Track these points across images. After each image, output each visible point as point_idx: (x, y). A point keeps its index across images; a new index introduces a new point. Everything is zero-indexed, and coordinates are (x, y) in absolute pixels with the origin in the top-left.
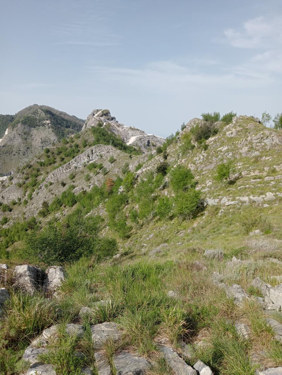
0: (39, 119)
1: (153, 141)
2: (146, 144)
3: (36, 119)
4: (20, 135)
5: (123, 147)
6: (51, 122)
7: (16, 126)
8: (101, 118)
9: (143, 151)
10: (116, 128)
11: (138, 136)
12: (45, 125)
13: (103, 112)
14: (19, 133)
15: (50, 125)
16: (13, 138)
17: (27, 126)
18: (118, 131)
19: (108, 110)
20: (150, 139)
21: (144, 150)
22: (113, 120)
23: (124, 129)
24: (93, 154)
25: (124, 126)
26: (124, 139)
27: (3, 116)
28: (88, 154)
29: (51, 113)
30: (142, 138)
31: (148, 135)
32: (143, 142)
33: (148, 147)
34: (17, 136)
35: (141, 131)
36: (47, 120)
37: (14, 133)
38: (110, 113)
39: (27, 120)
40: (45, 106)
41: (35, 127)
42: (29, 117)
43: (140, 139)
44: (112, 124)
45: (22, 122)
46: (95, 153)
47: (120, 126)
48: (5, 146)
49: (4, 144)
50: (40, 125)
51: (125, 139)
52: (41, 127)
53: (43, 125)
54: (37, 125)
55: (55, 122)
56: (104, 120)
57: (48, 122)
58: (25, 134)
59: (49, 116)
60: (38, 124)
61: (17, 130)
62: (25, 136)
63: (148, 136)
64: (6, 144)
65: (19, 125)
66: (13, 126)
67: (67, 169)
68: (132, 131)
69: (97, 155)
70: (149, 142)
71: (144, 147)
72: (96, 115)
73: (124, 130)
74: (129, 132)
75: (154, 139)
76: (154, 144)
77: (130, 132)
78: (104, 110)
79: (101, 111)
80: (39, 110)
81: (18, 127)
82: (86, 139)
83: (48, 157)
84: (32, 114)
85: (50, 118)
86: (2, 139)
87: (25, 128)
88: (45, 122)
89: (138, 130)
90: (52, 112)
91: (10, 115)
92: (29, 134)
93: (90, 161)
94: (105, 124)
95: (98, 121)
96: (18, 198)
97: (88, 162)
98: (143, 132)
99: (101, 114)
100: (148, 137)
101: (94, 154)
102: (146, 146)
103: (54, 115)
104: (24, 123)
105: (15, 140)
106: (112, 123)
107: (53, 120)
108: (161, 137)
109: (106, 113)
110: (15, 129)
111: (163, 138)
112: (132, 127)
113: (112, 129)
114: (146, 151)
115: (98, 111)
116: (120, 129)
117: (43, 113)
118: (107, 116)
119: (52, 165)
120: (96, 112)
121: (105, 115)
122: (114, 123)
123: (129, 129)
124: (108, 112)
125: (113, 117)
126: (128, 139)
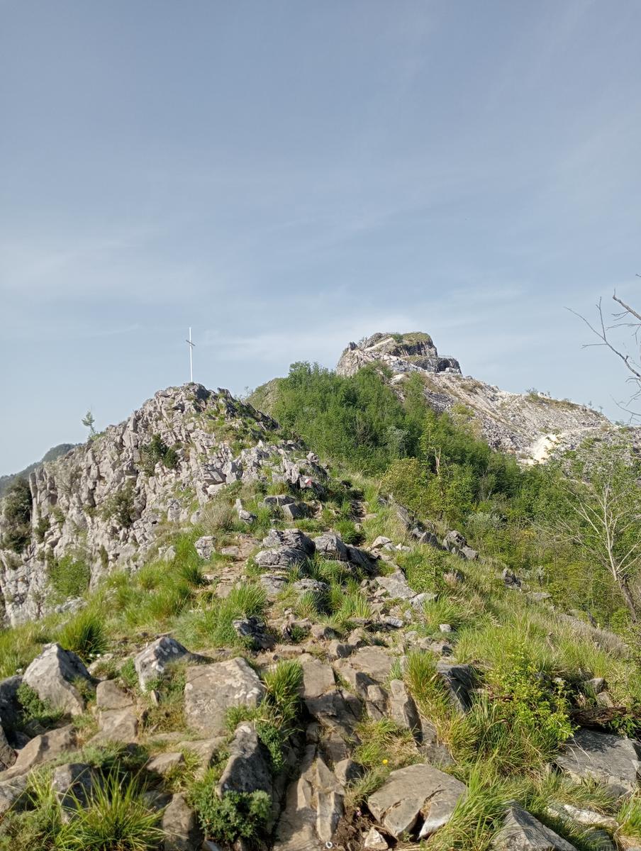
5: (492, 477)
8: (386, 358)
10: (457, 395)
11: (577, 431)
18: (468, 408)
19: (426, 335)
22: (447, 369)
23: (498, 403)
25: (498, 394)
26: (497, 443)
30: (599, 440)
35: (584, 410)
38: (431, 344)
44: (437, 381)
47: (478, 390)
51: (507, 441)
68: (540, 409)
72: (368, 351)
73: (502, 408)
74: (525, 413)
77: (533, 416)
78: (406, 335)
79: (390, 339)
89: (573, 406)
98: (597, 415)
99: (394, 348)
109: (415, 343)
112: (540, 395)
115: (379, 337)
116: (480, 402)
118: (421, 353)
120: (369, 344)
121: (410, 350)
122: (449, 379)
123: (527, 403)
124: (424, 340)
125: (447, 358)
126: (524, 446)
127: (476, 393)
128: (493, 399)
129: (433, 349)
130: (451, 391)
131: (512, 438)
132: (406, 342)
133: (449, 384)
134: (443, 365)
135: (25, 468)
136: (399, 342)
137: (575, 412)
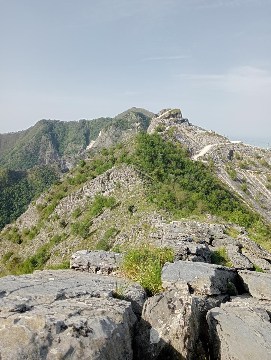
0: (130, 122)
1: (238, 152)
2: (227, 155)
3: (127, 122)
4: (111, 137)
6: (141, 124)
7: (109, 128)
8: (165, 120)
9: (219, 168)
10: (184, 133)
11: (217, 144)
12: (135, 128)
13: (170, 112)
14: (111, 135)
15: (139, 127)
16: (104, 140)
17: (119, 129)
18: (186, 137)
19: (179, 110)
20: (235, 149)
21: (220, 166)
22: (184, 122)
23: (196, 135)
24: (109, 179)
25: (198, 131)
26: (192, 149)
27: (104, 118)
28: (103, 179)
29: (143, 115)
30: (222, 148)
31: (233, 142)
32: (222, 154)
33: (229, 161)
34: (108, 138)
35: (222, 137)
36: (137, 122)
37: (106, 135)
38: (180, 113)
39: (119, 123)
40: (141, 109)
41: (125, 130)
42: (121, 120)
43: (218, 149)
44: (179, 128)
45: (114, 124)
46: (112, 178)
47: (191, 131)
48: (97, 148)
49: (96, 145)
50: (131, 127)
51: (194, 148)
52: (131, 129)
53: (133, 128)
54: (128, 128)
55: (144, 125)
56: (169, 122)
57: (138, 124)
58: (116, 136)
59: (139, 118)
60: (129, 126)
61: (109, 133)
62: (116, 138)
63: (233, 144)
64: (98, 146)
65: (111, 127)
66: (106, 128)
67: (78, 199)
68: (208, 137)
69: (114, 183)
70: (231, 153)
71: (222, 161)
72: (160, 116)
73: (197, 137)
74: (204, 138)
75: (240, 149)
76: (241, 156)
77: (206, 139)
78: (173, 110)
79: (168, 112)
80: (131, 113)
81: (110, 129)
82: (128, 151)
83: (82, 172)
84: (124, 116)
85: (141, 121)
86: (95, 141)
87: (116, 130)
88: (134, 125)
89: (219, 136)
90: (145, 114)
91: (110, 117)
92: (119, 136)
93: (106, 190)
94: (167, 128)
95: (158, 125)
96: (33, 226)
97: (103, 192)
98: (226, 138)
99: (168, 115)
100: (231, 146)
101: (111, 180)
102: (226, 159)
103: (146, 118)
104: (116, 125)
105: (106, 142)
106: (181, 127)
107: (142, 123)
108: (252, 146)
109: (175, 113)
110: (107, 131)
111: (255, 147)
112: (210, 132)
113: (178, 135)
114: (223, 167)
115: (165, 111)
116: (191, 135)
117: (134, 116)
118: (176, 117)
119: (81, 185)
120: (161, 113)
121: (173, 116)
122: (183, 127)
123: (205, 135)
124: (178, 112)
125: (185, 118)
126: (200, 149)
127: (190, 131)
128: (195, 133)
129: (181, 115)
130: (183, 132)
131: (196, 147)
132: (173, 113)
133: (182, 129)
134: (183, 121)
135: (28, 128)
136: (170, 113)
137: (219, 138)
